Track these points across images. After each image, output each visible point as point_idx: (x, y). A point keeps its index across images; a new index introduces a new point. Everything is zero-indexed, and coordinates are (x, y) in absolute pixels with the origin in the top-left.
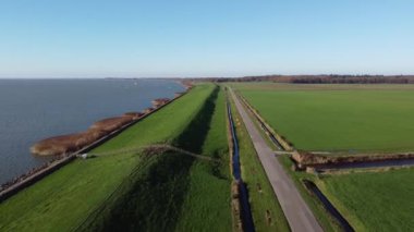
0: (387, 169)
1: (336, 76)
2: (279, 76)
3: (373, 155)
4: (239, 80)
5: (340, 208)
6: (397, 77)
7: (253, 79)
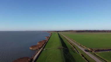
0: (109, 51)
1: (87, 30)
2: (73, 30)
3: (105, 49)
4: (62, 31)
5: (103, 58)
6: (103, 31)
7: (66, 31)
